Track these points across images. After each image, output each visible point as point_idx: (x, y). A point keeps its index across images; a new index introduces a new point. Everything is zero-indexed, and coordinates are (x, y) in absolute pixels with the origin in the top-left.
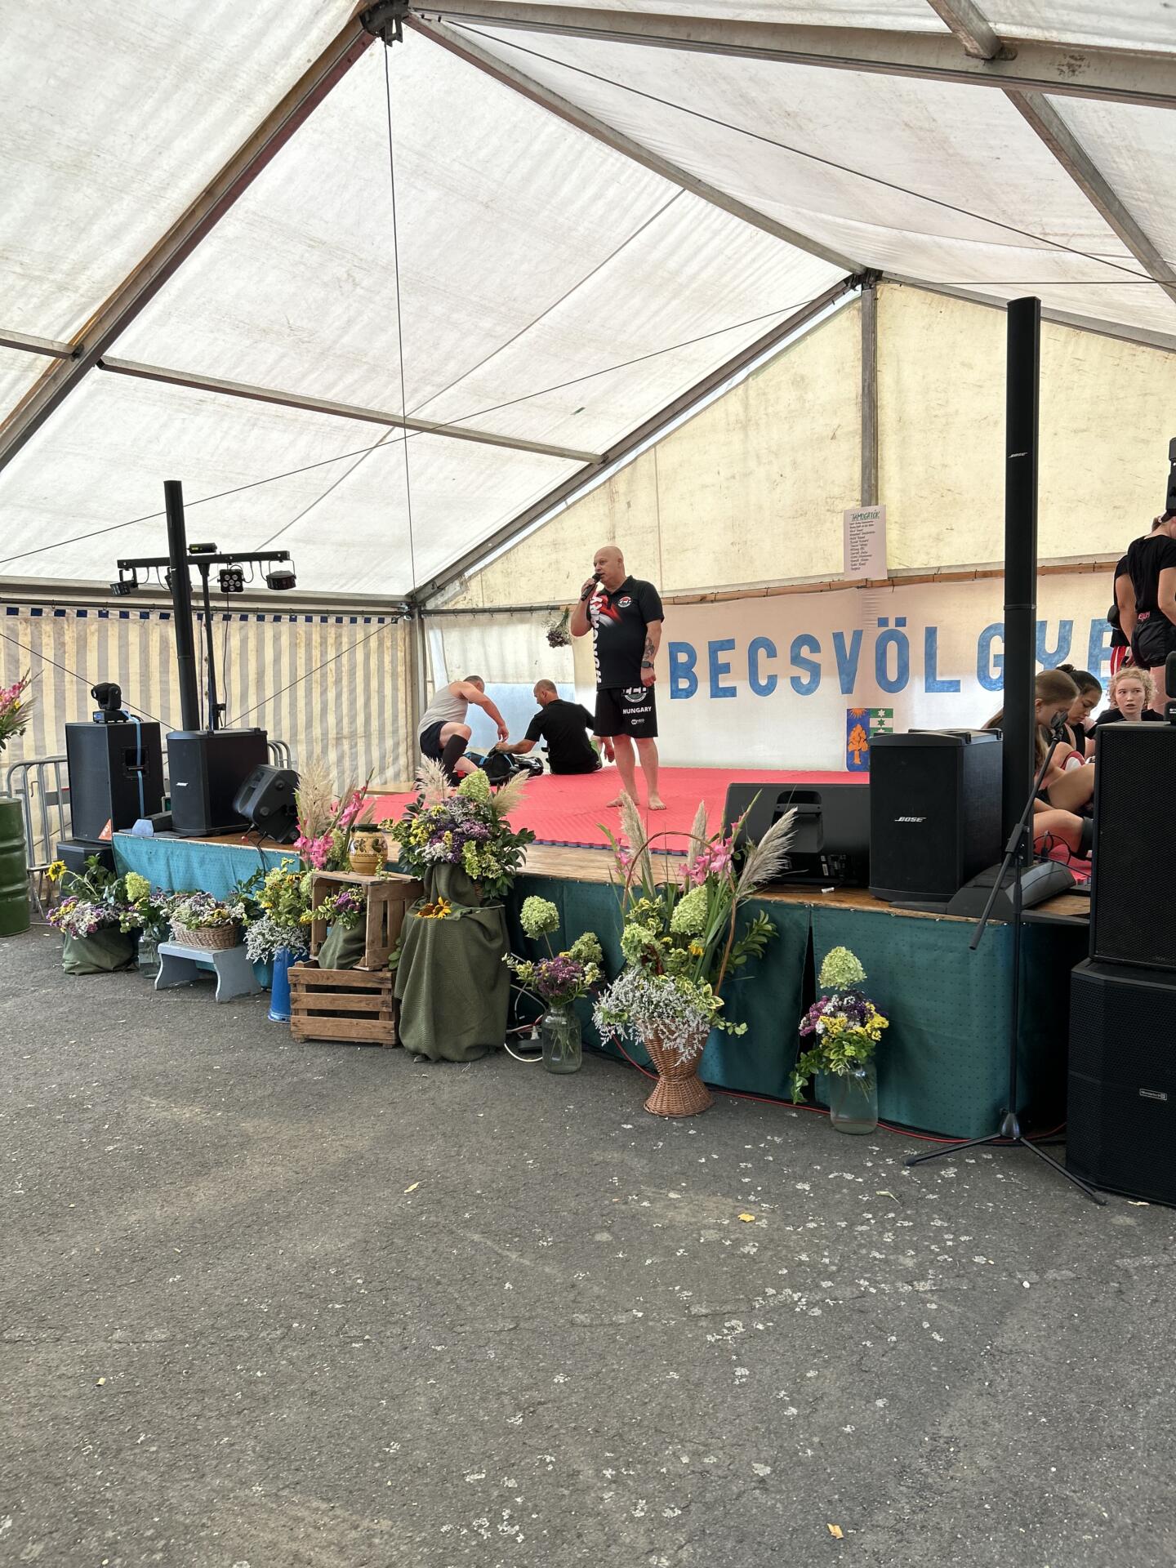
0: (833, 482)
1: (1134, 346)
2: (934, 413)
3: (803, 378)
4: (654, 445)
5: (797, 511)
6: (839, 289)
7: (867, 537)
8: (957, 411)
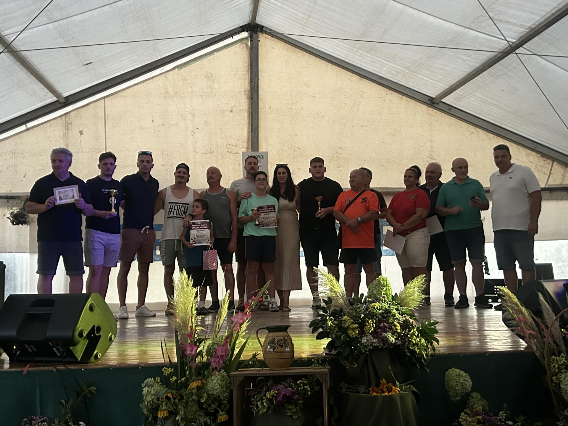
0: (231, 136)
1: (387, 90)
2: (290, 107)
3: (211, 75)
4: (104, 98)
5: (207, 150)
6: (237, 31)
8: (302, 108)
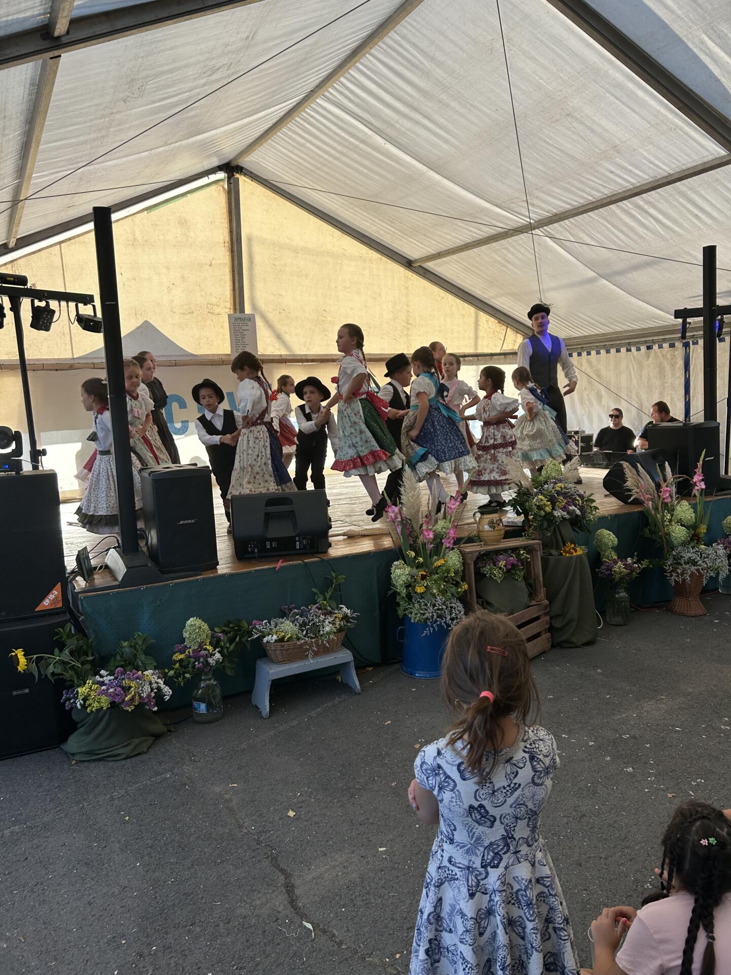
0: (211, 294)
3: (186, 221)
4: (61, 243)
5: (186, 310)
6: (214, 170)
7: (245, 332)
